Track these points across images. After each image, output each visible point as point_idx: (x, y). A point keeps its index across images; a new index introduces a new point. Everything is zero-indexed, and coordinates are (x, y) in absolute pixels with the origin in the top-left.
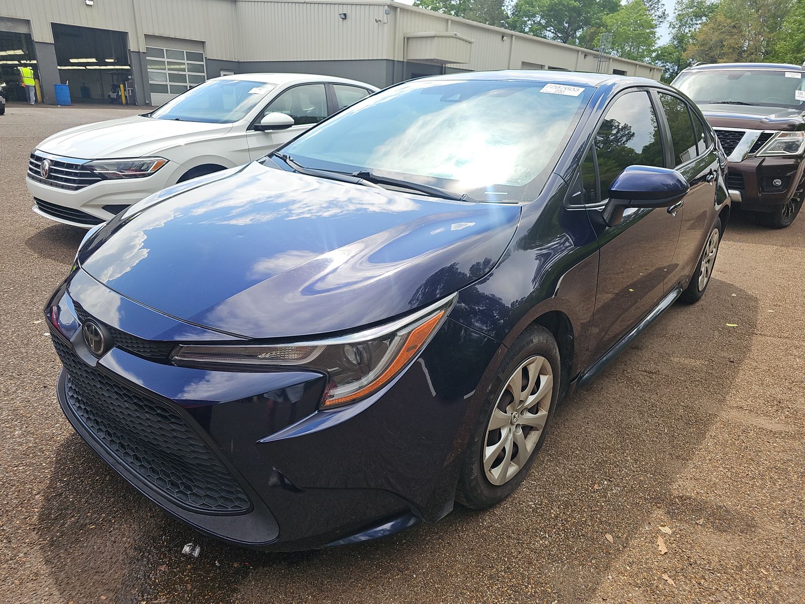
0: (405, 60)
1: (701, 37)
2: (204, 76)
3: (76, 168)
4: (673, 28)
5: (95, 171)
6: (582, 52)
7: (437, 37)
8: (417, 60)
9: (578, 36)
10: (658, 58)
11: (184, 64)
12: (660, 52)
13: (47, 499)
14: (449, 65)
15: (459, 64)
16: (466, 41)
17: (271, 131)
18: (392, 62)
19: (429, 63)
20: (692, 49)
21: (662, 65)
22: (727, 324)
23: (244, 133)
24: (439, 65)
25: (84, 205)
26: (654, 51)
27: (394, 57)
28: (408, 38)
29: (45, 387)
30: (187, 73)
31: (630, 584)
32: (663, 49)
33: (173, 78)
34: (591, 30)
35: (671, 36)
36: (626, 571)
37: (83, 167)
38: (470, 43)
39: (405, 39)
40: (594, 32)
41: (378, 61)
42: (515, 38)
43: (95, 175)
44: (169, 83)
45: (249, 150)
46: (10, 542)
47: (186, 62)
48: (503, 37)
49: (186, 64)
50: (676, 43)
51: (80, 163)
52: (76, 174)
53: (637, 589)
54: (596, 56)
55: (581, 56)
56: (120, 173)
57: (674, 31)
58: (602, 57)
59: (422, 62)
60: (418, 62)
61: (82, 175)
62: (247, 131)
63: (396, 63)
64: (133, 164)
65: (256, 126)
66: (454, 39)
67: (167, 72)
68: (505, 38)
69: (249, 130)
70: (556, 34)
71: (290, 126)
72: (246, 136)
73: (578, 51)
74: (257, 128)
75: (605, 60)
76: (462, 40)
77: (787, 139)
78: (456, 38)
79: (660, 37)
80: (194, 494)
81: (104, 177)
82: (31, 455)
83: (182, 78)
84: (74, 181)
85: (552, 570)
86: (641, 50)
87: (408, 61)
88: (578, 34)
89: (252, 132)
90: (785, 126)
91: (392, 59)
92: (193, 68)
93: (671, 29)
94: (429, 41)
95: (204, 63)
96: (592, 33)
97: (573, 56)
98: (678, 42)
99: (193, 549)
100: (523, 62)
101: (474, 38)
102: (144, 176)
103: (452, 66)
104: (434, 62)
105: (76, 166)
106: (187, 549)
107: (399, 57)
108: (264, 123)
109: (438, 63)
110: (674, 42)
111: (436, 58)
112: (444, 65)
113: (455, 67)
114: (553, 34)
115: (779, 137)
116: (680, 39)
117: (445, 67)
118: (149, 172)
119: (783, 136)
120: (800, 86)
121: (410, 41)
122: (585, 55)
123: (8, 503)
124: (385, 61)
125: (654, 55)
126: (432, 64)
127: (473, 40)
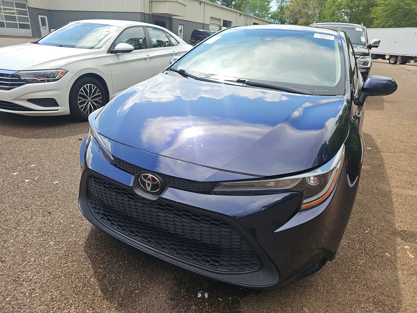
0: (151, 13)
1: (291, 8)
2: (28, 18)
3: (7, 76)
4: (278, 3)
5: (21, 78)
6: (239, 13)
7: (168, 1)
8: (157, 13)
9: (233, 4)
10: (272, 17)
11: (14, 10)
12: (272, 15)
13: (99, 280)
14: (174, 17)
15: (180, 17)
16: (183, 5)
17: (121, 53)
18: (144, 14)
19: (164, 16)
20: (287, 13)
21: (274, 21)
22: (367, 148)
23: (106, 55)
24: (169, 17)
25: (16, 99)
26: (270, 13)
27: (145, 11)
28: (151, 1)
29: (49, 213)
30: (16, 15)
31: (410, 275)
32: (274, 13)
33: (7, 18)
34: (240, 2)
35: (278, 7)
36: (404, 269)
37: (13, 76)
38: (185, 5)
39: (150, 1)
40: (241, 3)
41: (136, 13)
42: (207, 4)
43: (22, 81)
44: (5, 21)
45: (109, 65)
46: (94, 309)
47: (15, 8)
48: (200, 3)
49: (15, 10)
50: (279, 10)
51: (11, 73)
52: (7, 80)
53: (413, 276)
54: (245, 15)
55: (238, 15)
56: (38, 79)
57: (279, 4)
58: (248, 16)
59: (160, 15)
60: (158, 15)
61: (12, 80)
62: (108, 54)
63: (146, 15)
64: (44, 74)
65: (112, 51)
66: (177, 3)
67: (3, 14)
68: (201, 4)
69: (108, 53)
70: (222, 3)
71: (132, 51)
72: (108, 56)
73: (237, 12)
74: (112, 52)
75: (249, 18)
76: (181, 4)
77: (363, 60)
78: (177, 2)
79: (272, 7)
80: (221, 265)
81: (28, 82)
82: (70, 255)
83: (14, 19)
84: (6, 84)
85: (376, 275)
86: (263, 13)
87: (152, 14)
88: (233, 3)
89: (109, 54)
90: (360, 54)
91: (144, 12)
92: (19, 13)
93: (277, 3)
94: (163, 3)
95: (27, 10)
96: (240, 3)
97: (234, 15)
98: (281, 10)
99: (203, 295)
100: (211, 17)
101: (187, 3)
102: (54, 81)
103: (176, 17)
104: (166, 15)
105: (7, 75)
106: (199, 295)
107: (147, 12)
108: (117, 49)
109: (168, 15)
110: (278, 10)
111: (168, 13)
112: (171, 17)
113: (177, 18)
114: (221, 3)
115: (361, 59)
116: (281, 8)
117: (172, 18)
118: (56, 78)
119: (362, 58)
120: (362, 35)
121: (153, 3)
122: (240, 15)
123: (76, 286)
124: (140, 13)
125: (270, 15)
126: (165, 16)
127: (186, 4)
